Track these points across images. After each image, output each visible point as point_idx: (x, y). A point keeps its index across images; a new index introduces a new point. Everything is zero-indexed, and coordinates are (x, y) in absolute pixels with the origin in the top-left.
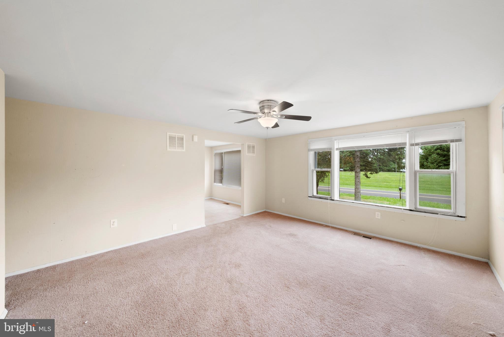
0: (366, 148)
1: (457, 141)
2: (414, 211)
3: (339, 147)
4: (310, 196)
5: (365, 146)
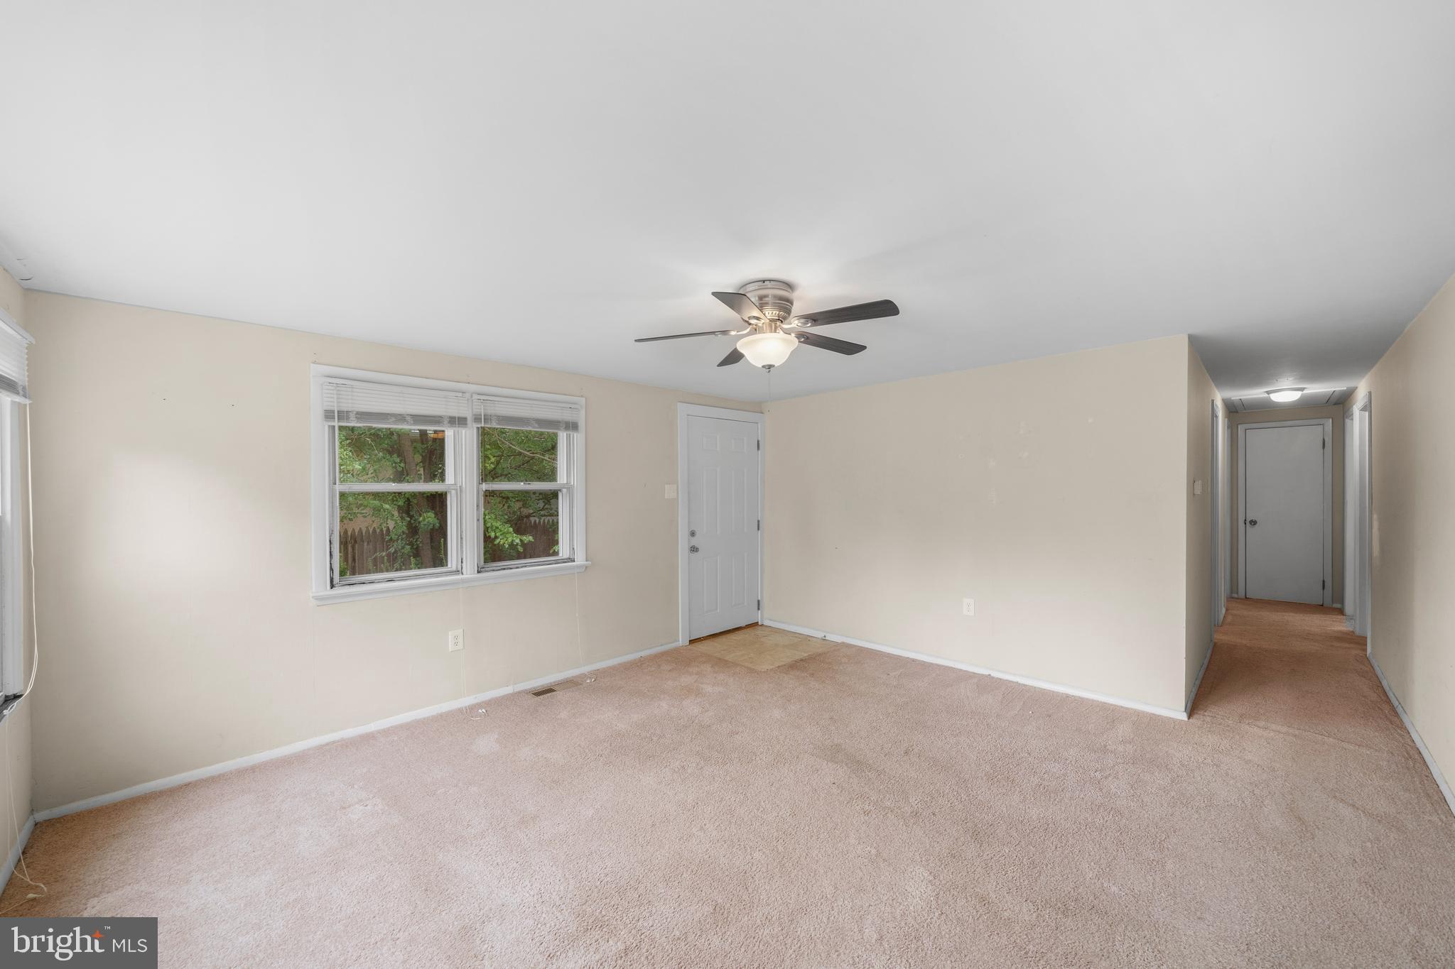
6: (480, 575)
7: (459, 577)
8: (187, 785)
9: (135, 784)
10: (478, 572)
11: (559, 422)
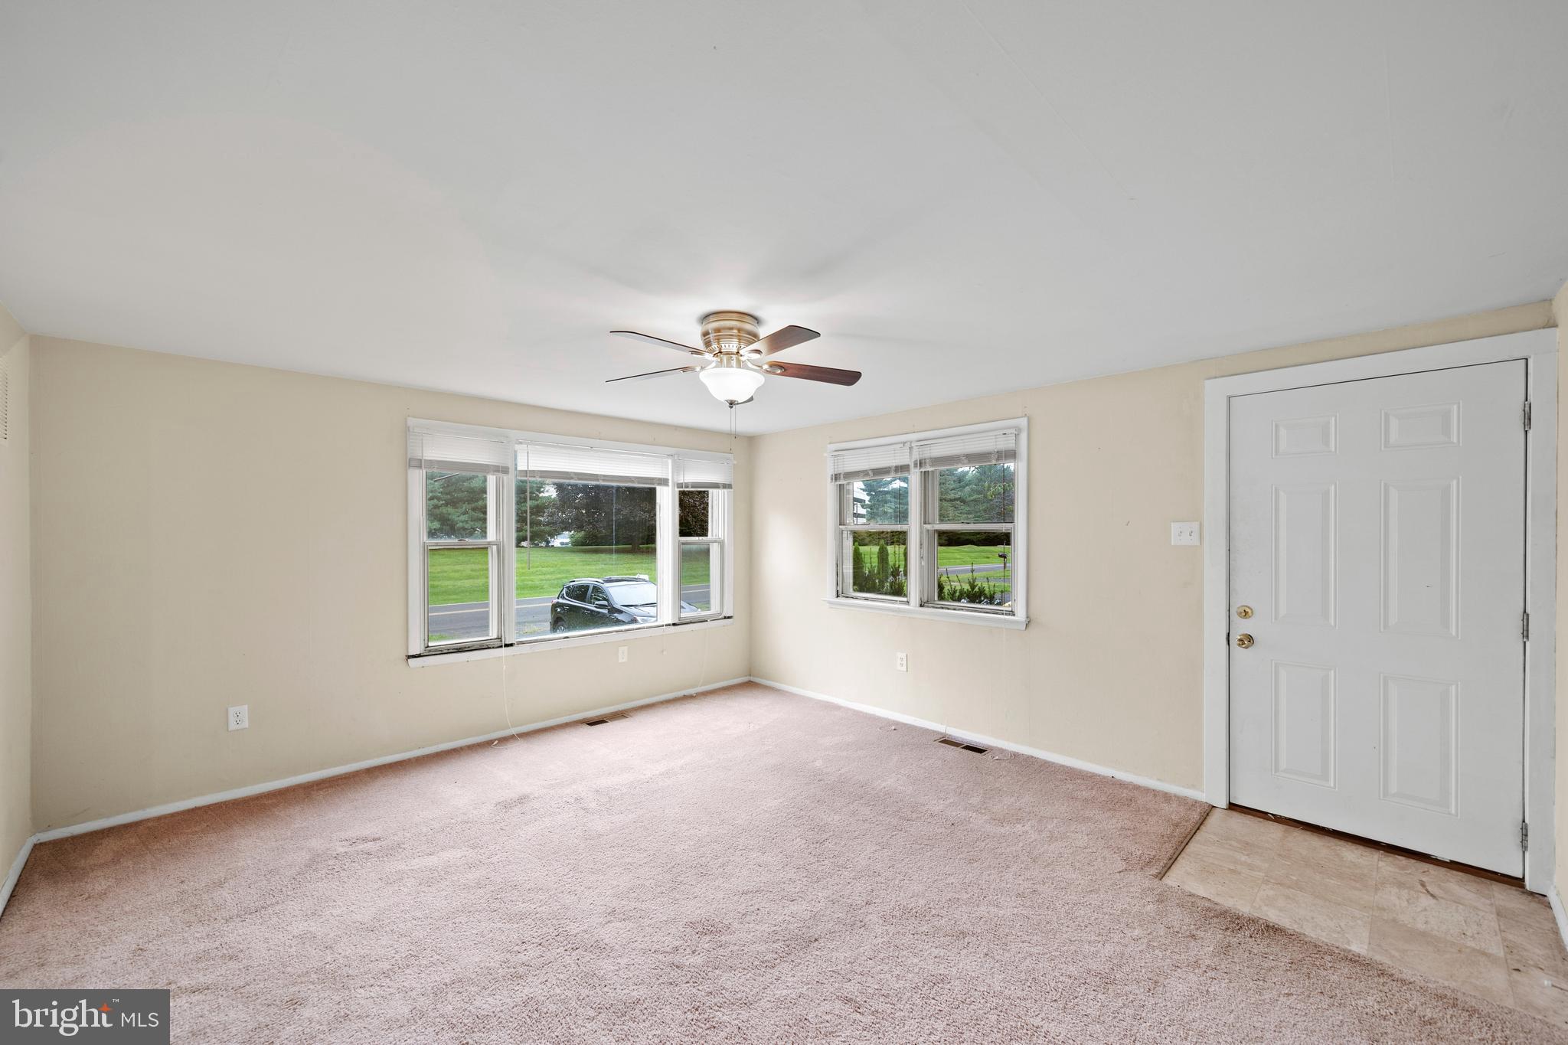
0: (598, 480)
1: (725, 486)
2: (679, 625)
3: (531, 469)
4: (414, 654)
5: (597, 475)
6: (921, 608)
7: (906, 607)
8: (779, 690)
9: (762, 678)
10: (921, 606)
11: (990, 453)
